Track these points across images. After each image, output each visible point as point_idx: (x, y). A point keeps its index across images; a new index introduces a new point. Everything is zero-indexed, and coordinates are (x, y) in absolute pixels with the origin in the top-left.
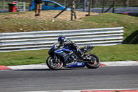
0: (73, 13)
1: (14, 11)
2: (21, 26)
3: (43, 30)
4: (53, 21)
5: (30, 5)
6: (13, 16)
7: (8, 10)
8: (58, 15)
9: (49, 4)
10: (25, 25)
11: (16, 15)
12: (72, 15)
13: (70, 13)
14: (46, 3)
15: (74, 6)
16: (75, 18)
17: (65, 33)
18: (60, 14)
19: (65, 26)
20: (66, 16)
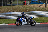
0: (46, 5)
1: (25, 4)
2: (28, 9)
3: (35, 11)
4: (39, 8)
5: (31, 2)
6: (25, 6)
7: (23, 4)
8: (41, 6)
9: (37, 2)
10: (29, 9)
11: (26, 6)
12: (46, 6)
13: (45, 5)
14: (36, 2)
15: (46, 3)
16: (47, 7)
17: (43, 12)
18: (41, 5)
19: (43, 10)
20: (44, 6)
